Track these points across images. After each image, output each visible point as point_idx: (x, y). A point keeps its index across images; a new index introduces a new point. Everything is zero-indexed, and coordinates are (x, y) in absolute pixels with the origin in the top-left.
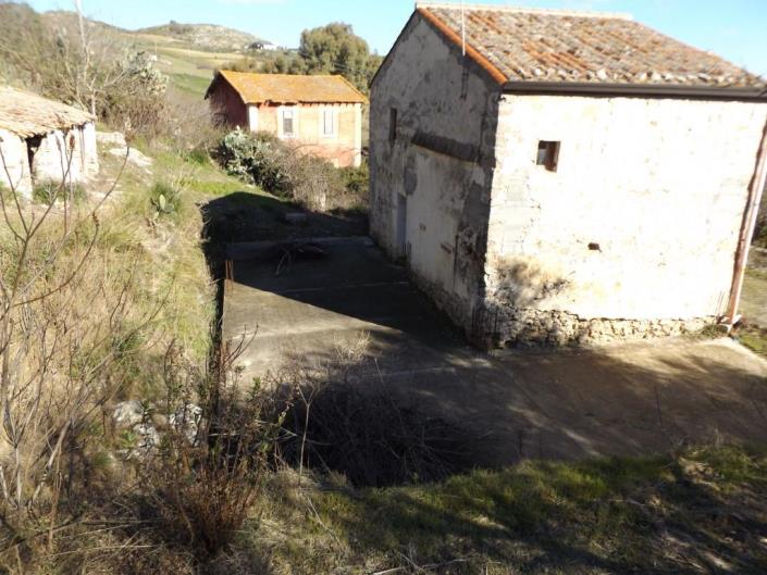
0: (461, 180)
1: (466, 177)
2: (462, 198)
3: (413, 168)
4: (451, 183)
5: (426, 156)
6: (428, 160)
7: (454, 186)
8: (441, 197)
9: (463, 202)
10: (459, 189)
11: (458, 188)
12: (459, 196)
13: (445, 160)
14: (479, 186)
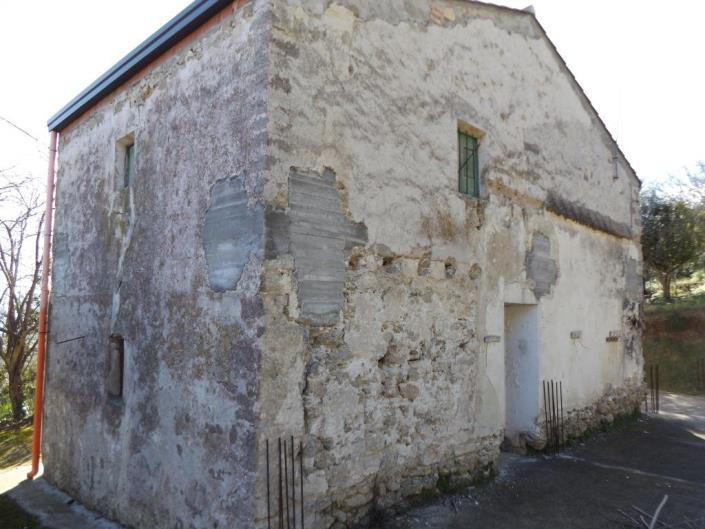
0: (619, 258)
1: (624, 254)
2: (623, 276)
3: (546, 249)
4: (611, 263)
5: (573, 233)
6: (577, 239)
7: (614, 265)
8: (602, 281)
9: (624, 279)
10: (619, 267)
11: (617, 266)
12: (620, 274)
13: (602, 238)
14: (634, 260)
